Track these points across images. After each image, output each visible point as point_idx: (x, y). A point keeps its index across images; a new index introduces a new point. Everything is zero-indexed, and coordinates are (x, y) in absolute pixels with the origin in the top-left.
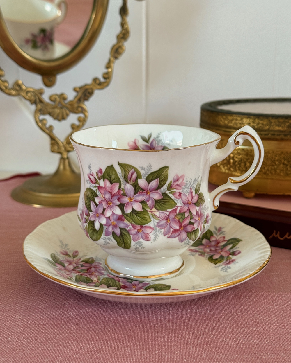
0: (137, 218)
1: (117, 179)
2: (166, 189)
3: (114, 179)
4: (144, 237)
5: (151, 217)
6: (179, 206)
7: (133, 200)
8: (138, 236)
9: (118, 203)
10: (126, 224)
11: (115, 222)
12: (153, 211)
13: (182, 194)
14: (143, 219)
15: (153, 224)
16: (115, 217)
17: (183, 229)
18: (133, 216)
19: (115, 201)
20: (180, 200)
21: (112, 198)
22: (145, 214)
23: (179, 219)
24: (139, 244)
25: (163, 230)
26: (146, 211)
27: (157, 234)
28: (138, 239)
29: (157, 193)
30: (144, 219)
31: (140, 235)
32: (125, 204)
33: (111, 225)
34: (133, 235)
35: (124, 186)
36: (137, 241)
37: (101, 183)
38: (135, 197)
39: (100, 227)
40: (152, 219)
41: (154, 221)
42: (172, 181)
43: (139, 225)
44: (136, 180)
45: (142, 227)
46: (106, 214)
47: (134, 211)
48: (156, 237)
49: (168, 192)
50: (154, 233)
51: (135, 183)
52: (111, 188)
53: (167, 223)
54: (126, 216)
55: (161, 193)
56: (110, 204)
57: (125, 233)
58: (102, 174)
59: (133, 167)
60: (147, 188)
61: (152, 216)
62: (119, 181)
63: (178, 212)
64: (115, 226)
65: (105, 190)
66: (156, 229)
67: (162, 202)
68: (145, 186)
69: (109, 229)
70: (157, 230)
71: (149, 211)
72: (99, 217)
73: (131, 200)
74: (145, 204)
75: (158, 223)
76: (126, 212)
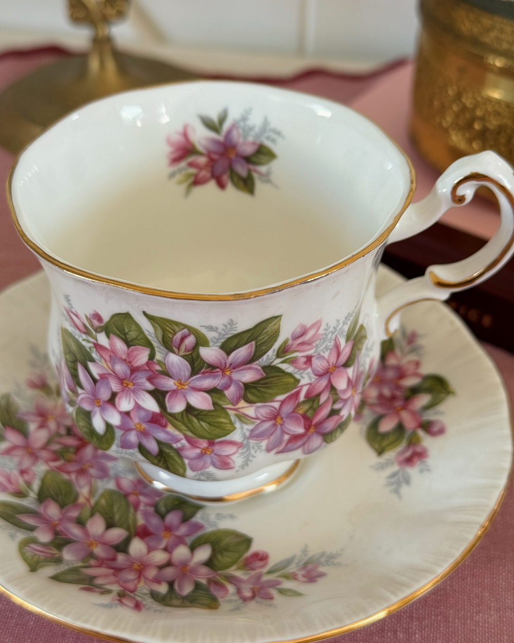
0: (198, 424)
2: (272, 356)
5: (235, 420)
6: (305, 385)
7: (186, 387)
9: (150, 387)
11: (144, 426)
12: (239, 408)
14: (214, 426)
15: (241, 435)
17: (314, 430)
18: (190, 421)
19: (139, 381)
20: (309, 370)
25: (264, 444)
26: (223, 408)
27: (250, 454)
28: (204, 467)
29: (250, 368)
31: (209, 460)
32: (167, 392)
33: (134, 429)
34: (191, 459)
37: (102, 339)
38: (192, 381)
40: (238, 425)
41: (242, 428)
42: (290, 338)
43: (206, 440)
44: (195, 347)
45: (212, 443)
46: (119, 405)
50: (243, 454)
51: (191, 354)
52: (128, 355)
53: (275, 425)
54: (171, 418)
56: (128, 384)
60: (223, 362)
61: (237, 419)
63: (302, 397)
64: (145, 434)
65: (113, 355)
66: (248, 445)
67: (263, 384)
70: (251, 445)
72: (103, 409)
73: (183, 387)
75: (252, 431)
76: (170, 409)
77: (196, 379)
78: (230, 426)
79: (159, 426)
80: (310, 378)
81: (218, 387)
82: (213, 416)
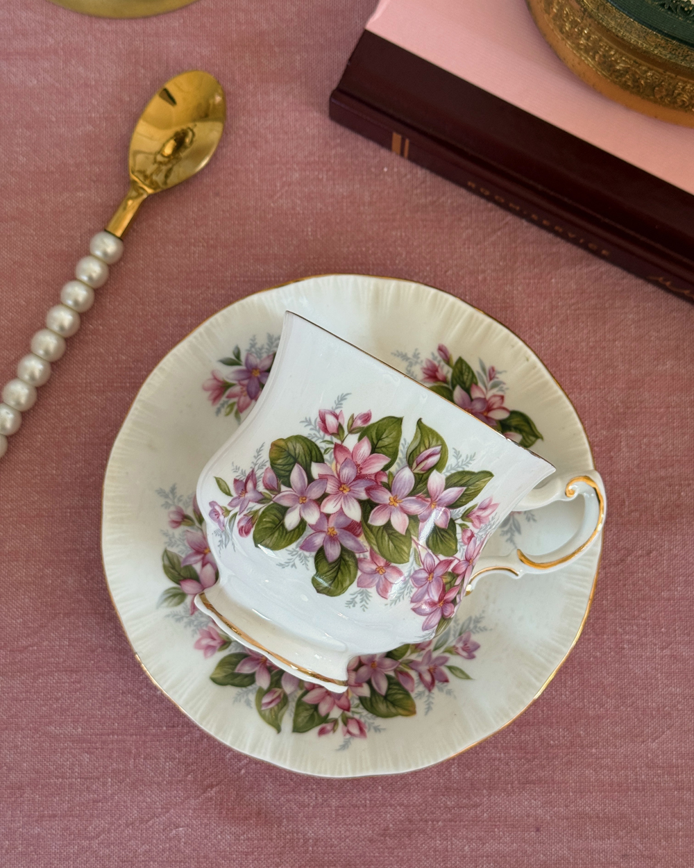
0: (387, 543)
1: (390, 450)
3: (383, 447)
4: (381, 587)
7: (397, 505)
8: (371, 579)
9: (364, 496)
10: (361, 546)
13: (473, 539)
16: (342, 519)
18: (382, 537)
19: (357, 489)
20: (465, 547)
21: (354, 480)
22: (404, 543)
23: (447, 583)
24: (364, 595)
26: (411, 537)
27: (403, 592)
28: (369, 586)
30: (399, 553)
32: (377, 505)
33: (324, 532)
34: (364, 573)
35: (398, 469)
36: (364, 589)
39: (298, 527)
40: (411, 559)
41: (412, 564)
42: (479, 504)
44: (430, 470)
45: (387, 565)
46: (324, 506)
47: (388, 526)
48: (399, 598)
49: (459, 521)
51: (423, 474)
52: (365, 461)
53: (427, 579)
55: (449, 518)
56: (344, 489)
57: (348, 561)
58: (366, 426)
59: (443, 444)
62: (394, 456)
64: (332, 539)
68: (437, 490)
69: (315, 539)
70: (409, 585)
71: (414, 541)
72: (305, 506)
74: (414, 524)
76: (371, 521)
77: (410, 500)
78: (407, 556)
79: (352, 535)
80: (462, 555)
81: (419, 516)
82: (400, 540)
